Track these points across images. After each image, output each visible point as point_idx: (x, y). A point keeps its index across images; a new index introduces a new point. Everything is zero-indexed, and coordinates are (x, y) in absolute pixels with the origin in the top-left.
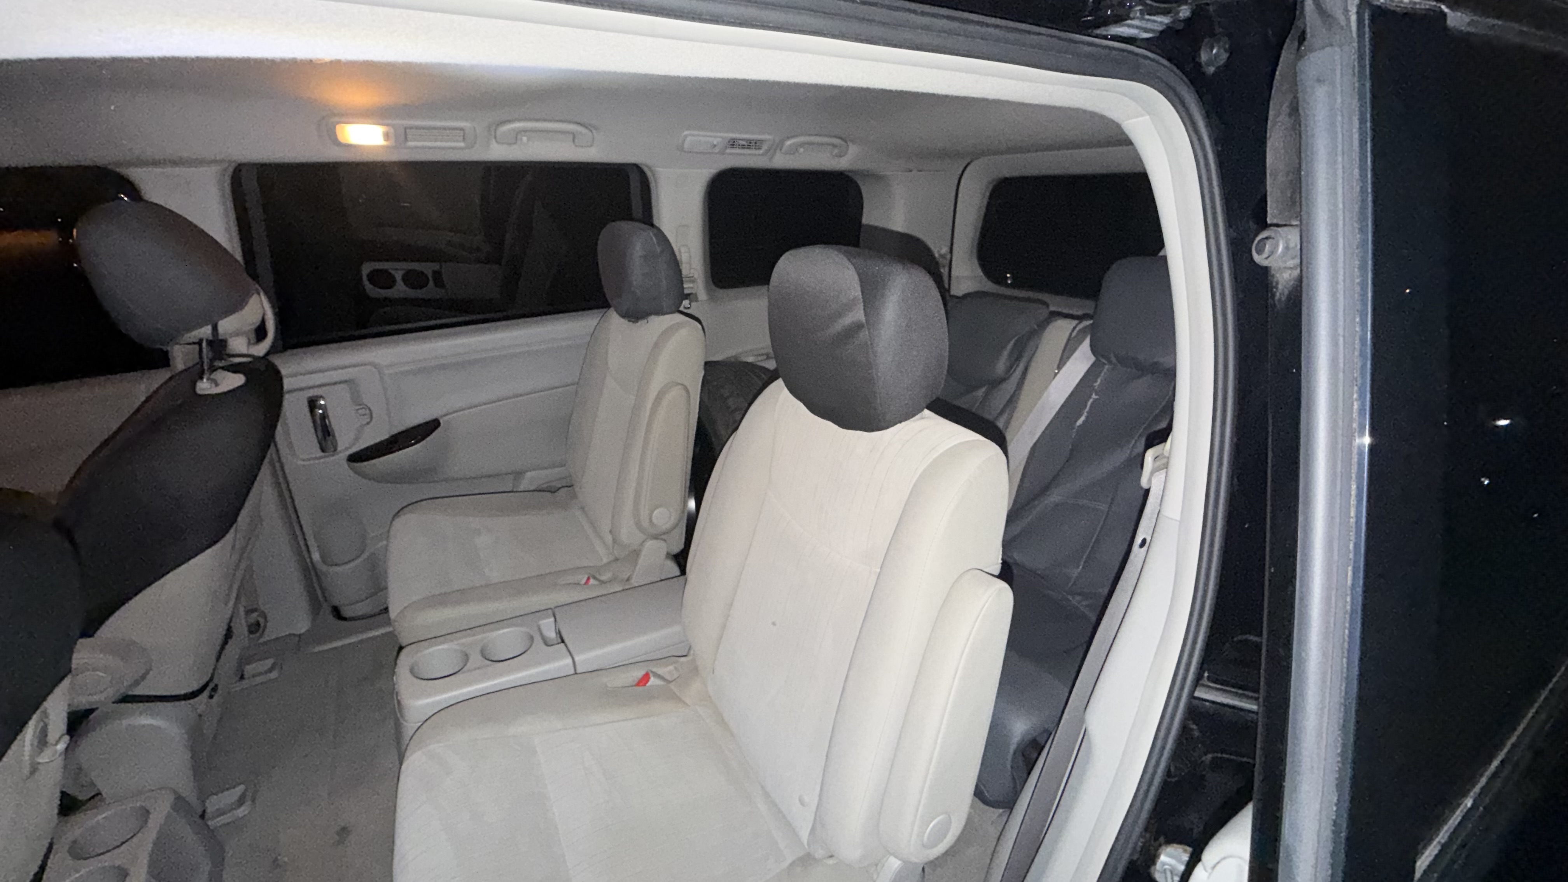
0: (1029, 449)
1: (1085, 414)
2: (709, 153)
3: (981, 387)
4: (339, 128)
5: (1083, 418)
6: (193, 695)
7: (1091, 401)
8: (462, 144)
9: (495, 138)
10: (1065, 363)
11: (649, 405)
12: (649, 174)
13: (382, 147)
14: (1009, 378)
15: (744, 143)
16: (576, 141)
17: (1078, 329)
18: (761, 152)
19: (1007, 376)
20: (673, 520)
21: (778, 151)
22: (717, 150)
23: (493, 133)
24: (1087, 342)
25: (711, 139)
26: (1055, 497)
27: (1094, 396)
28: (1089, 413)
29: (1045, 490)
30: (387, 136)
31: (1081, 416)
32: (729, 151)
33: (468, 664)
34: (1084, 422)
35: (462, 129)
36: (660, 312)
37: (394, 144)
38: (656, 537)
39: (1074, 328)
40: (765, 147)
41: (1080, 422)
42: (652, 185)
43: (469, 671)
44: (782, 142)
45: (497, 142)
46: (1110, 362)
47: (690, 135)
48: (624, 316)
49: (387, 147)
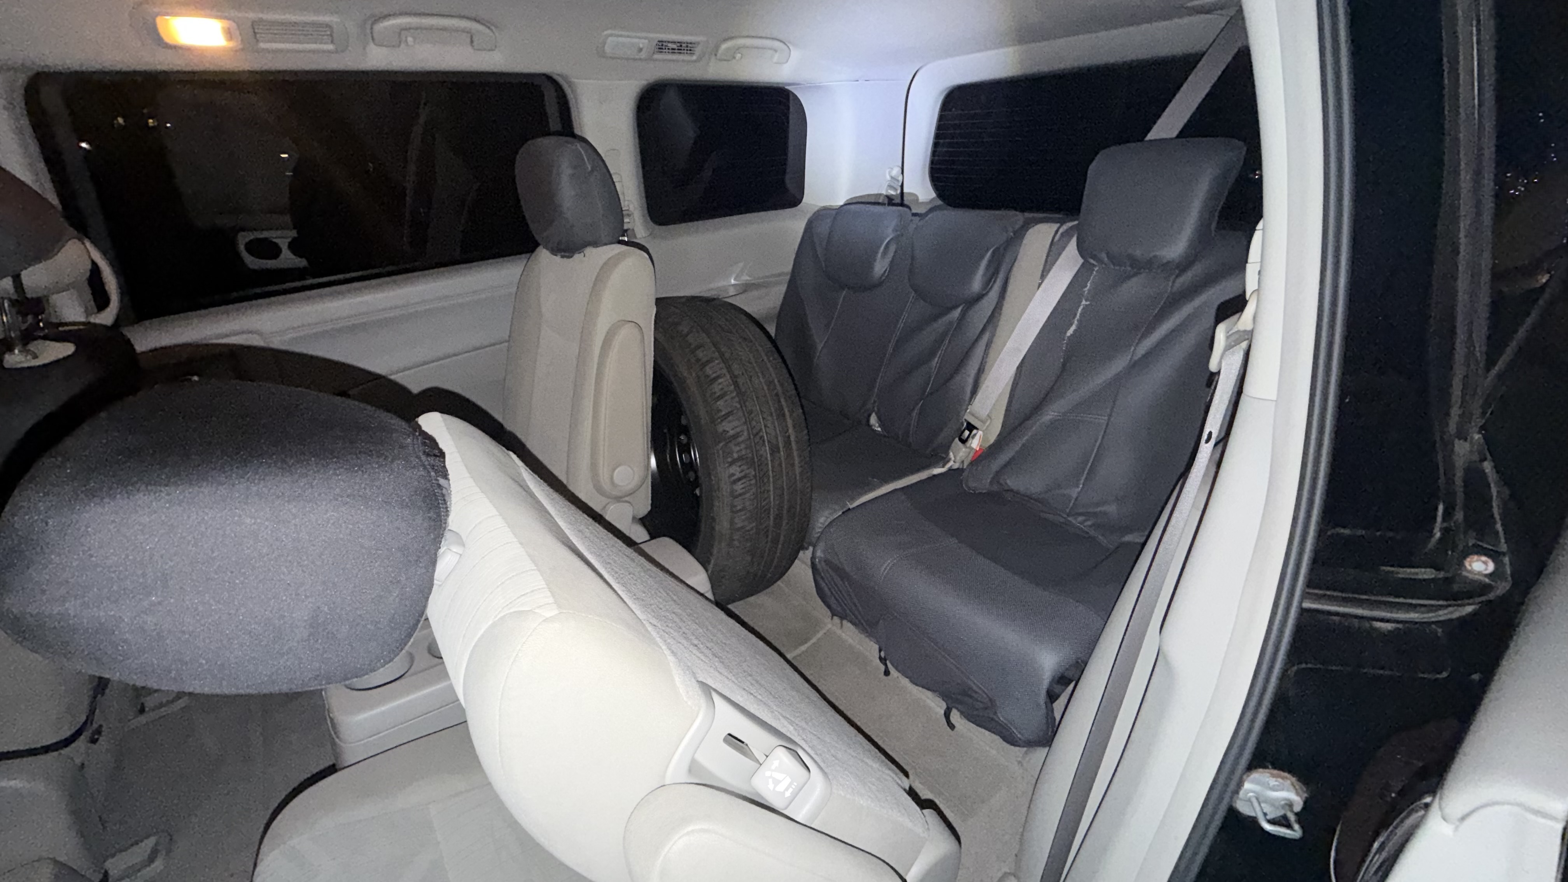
0: (1015, 368)
1: (1076, 322)
2: (635, 60)
3: (955, 307)
4: (159, 20)
5: (1073, 328)
6: (67, 742)
7: (1082, 307)
8: (331, 47)
9: (373, 39)
10: (1049, 271)
11: (597, 350)
12: (565, 87)
13: (224, 49)
14: (986, 294)
15: (674, 46)
16: (475, 43)
17: (1059, 233)
18: (694, 58)
19: (984, 292)
20: (636, 480)
21: (713, 58)
22: (643, 55)
23: (368, 31)
24: (1073, 242)
25: (636, 40)
26: (1049, 415)
27: (1084, 302)
28: (1080, 321)
29: (1037, 408)
30: (229, 35)
31: (1071, 325)
32: (656, 56)
33: (413, 667)
34: (1075, 331)
35: (328, 26)
36: (596, 244)
37: (241, 47)
38: (618, 499)
39: (1057, 232)
40: (698, 50)
41: (1070, 332)
42: (572, 103)
43: (415, 674)
44: (717, 47)
45: (375, 44)
46: (1100, 261)
47: (611, 35)
48: (555, 251)
49: (231, 49)
